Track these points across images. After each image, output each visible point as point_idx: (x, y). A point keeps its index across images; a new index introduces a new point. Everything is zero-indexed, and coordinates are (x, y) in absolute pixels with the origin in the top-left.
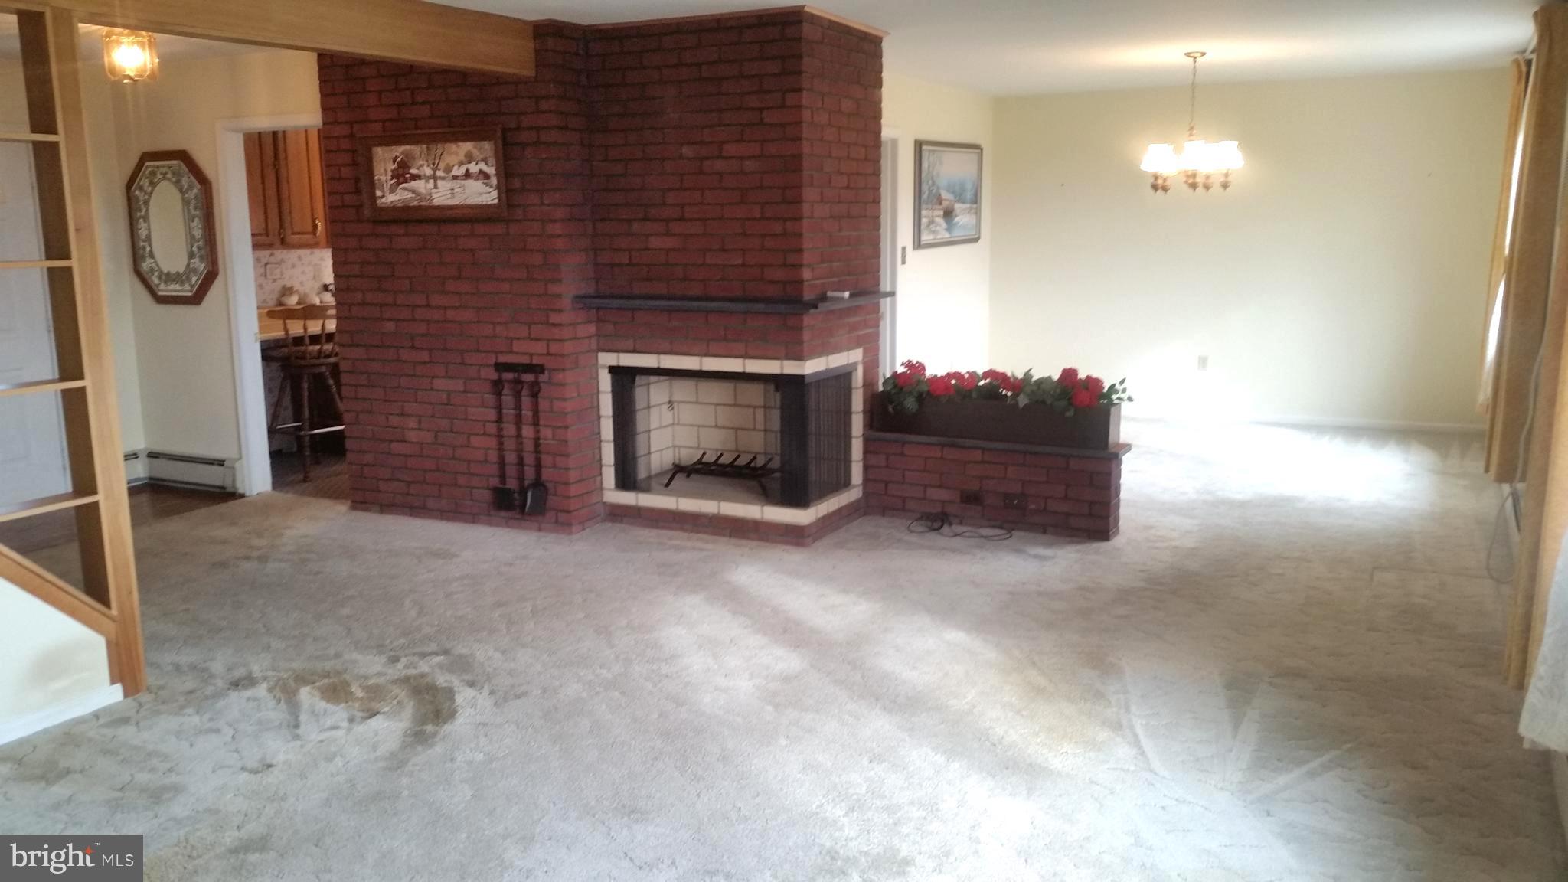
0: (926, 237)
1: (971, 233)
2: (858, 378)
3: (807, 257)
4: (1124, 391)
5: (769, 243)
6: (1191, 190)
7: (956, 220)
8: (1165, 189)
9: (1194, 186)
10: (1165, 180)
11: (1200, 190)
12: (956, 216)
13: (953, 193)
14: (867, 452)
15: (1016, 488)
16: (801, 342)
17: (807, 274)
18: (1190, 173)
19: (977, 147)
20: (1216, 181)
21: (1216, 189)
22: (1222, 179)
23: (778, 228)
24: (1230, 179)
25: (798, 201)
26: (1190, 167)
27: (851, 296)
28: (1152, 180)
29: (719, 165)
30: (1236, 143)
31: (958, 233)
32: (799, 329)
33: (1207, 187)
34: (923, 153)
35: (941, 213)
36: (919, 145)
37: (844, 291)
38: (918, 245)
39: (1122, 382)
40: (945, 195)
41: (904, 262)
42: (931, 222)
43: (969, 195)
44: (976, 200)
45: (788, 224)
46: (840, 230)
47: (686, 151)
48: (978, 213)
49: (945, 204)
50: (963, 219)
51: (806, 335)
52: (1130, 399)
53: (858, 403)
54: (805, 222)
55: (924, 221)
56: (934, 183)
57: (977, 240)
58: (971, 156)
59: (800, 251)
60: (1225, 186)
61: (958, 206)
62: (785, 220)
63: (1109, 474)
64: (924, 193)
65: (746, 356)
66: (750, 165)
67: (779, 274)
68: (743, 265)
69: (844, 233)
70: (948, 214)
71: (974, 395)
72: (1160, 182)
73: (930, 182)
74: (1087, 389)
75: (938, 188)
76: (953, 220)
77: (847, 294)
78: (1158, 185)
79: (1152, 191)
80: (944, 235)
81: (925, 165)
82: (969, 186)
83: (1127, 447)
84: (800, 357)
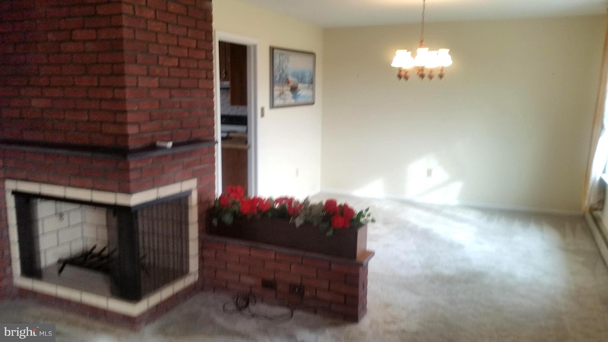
0: (277, 102)
1: (310, 100)
2: (194, 199)
3: (130, 117)
4: (369, 215)
5: (104, 106)
6: (420, 79)
7: (299, 93)
8: (406, 78)
9: (422, 76)
10: (406, 72)
11: (426, 78)
12: (299, 91)
13: (297, 77)
14: (202, 248)
15: (297, 281)
16: (129, 181)
17: (132, 130)
18: (420, 68)
19: (312, 54)
20: (436, 74)
21: (436, 78)
22: (439, 72)
23: (109, 94)
24: (443, 72)
25: (121, 74)
26: (420, 64)
27: (174, 145)
28: (397, 72)
29: (71, 47)
30: (448, 50)
31: (300, 100)
32: (127, 170)
33: (431, 77)
34: (275, 55)
35: (289, 88)
36: (272, 50)
37: (168, 141)
38: (272, 106)
39: (367, 210)
40: (291, 78)
41: (263, 115)
42: (282, 93)
43: (307, 79)
44: (312, 82)
45: (116, 91)
46: (171, 97)
47: (50, 36)
48: (313, 89)
49: (291, 84)
50: (304, 92)
51: (133, 175)
52: (373, 221)
53: (193, 216)
54: (128, 91)
55: (276, 93)
56: (283, 72)
57: (313, 103)
58: (310, 59)
59: (125, 112)
60: (441, 76)
61: (300, 86)
62: (114, 88)
63: (357, 276)
64: (277, 77)
65: (93, 188)
66: (90, 46)
67: (112, 129)
68: (88, 121)
69: (175, 99)
70: (294, 89)
71: (270, 215)
72: (403, 73)
73: (281, 71)
74: (342, 214)
75: (286, 75)
76: (297, 94)
77: (170, 144)
78: (402, 75)
79: (397, 79)
80: (293, 101)
81: (277, 61)
82: (307, 75)
83: (370, 254)
84: (128, 191)
